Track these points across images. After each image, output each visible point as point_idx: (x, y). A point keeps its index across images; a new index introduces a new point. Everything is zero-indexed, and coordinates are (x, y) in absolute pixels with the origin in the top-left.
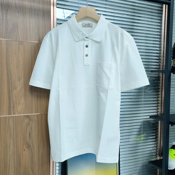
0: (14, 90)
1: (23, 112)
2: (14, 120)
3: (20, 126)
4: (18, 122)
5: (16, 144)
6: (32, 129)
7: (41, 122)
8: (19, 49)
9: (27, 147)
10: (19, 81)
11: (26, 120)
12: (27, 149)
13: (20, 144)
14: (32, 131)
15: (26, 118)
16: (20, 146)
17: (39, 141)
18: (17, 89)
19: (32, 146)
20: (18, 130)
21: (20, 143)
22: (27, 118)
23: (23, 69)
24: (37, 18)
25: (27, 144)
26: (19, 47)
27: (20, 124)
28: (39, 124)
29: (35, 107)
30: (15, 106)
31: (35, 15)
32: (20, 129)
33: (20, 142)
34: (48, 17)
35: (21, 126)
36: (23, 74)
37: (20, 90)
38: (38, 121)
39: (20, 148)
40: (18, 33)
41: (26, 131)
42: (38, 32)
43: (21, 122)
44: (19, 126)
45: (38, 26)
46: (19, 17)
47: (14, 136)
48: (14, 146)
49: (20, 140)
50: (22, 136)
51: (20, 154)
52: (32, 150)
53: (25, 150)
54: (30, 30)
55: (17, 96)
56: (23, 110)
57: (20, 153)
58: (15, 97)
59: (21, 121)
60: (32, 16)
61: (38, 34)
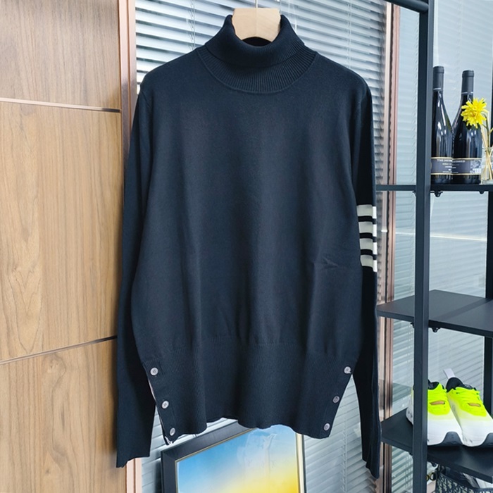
0: (8, 274)
1: (40, 344)
2: (12, 375)
3: (31, 393)
4: (26, 381)
5: (21, 456)
6: (71, 396)
7: (96, 370)
8: (22, 129)
9: (57, 460)
10: (26, 241)
11: (49, 371)
12: (54, 467)
13: (32, 455)
14: (69, 404)
15: (51, 362)
16: (32, 460)
17: (93, 432)
18: (19, 269)
19: (69, 452)
20: (27, 408)
21: (32, 450)
22: (54, 361)
23: (37, 197)
24: (79, 25)
25: (57, 448)
26: (21, 124)
27: (31, 385)
28: (92, 376)
29: (79, 321)
30: (15, 325)
31: (71, 16)
32: (32, 403)
33: (32, 447)
34: (111, 25)
35: (34, 393)
36: (36, 215)
37: (29, 272)
38: (88, 367)
39: (32, 466)
40: (19, 75)
41: (52, 405)
42: (83, 73)
43: (36, 378)
44: (29, 394)
45: (82, 54)
46: (20, 18)
47: (14, 431)
48: (13, 464)
49: (32, 439)
50: (37, 427)
51: (33, 488)
52: (70, 467)
53: (48, 472)
54: (55, 66)
55: (21, 292)
56: (41, 336)
57: (33, 485)
58: (11, 298)
59: (34, 377)
60: (63, 17)
61: (82, 81)
